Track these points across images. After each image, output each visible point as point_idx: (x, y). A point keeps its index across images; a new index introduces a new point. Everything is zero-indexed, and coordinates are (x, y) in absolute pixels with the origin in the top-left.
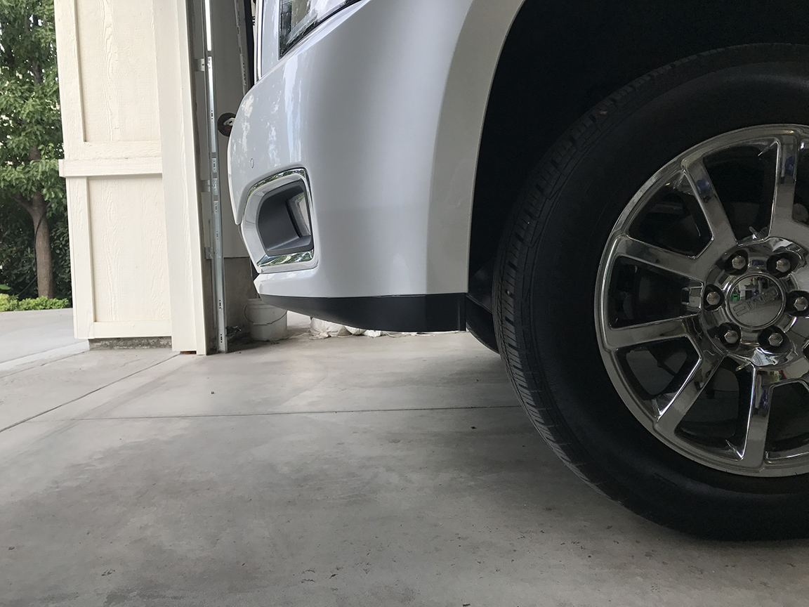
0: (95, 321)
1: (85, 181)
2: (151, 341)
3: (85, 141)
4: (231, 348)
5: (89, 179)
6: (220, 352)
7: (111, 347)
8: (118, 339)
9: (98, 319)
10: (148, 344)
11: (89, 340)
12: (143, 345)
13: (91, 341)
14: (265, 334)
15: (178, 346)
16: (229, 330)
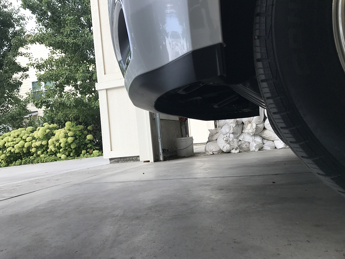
0: (111, 151)
1: (105, 91)
2: (134, 158)
3: (105, 74)
4: (165, 159)
5: (107, 90)
6: (160, 161)
7: (118, 162)
8: (121, 158)
9: (113, 149)
10: (133, 160)
11: (109, 159)
12: (131, 160)
13: (111, 159)
14: (183, 153)
15: (142, 159)
16: (164, 150)
